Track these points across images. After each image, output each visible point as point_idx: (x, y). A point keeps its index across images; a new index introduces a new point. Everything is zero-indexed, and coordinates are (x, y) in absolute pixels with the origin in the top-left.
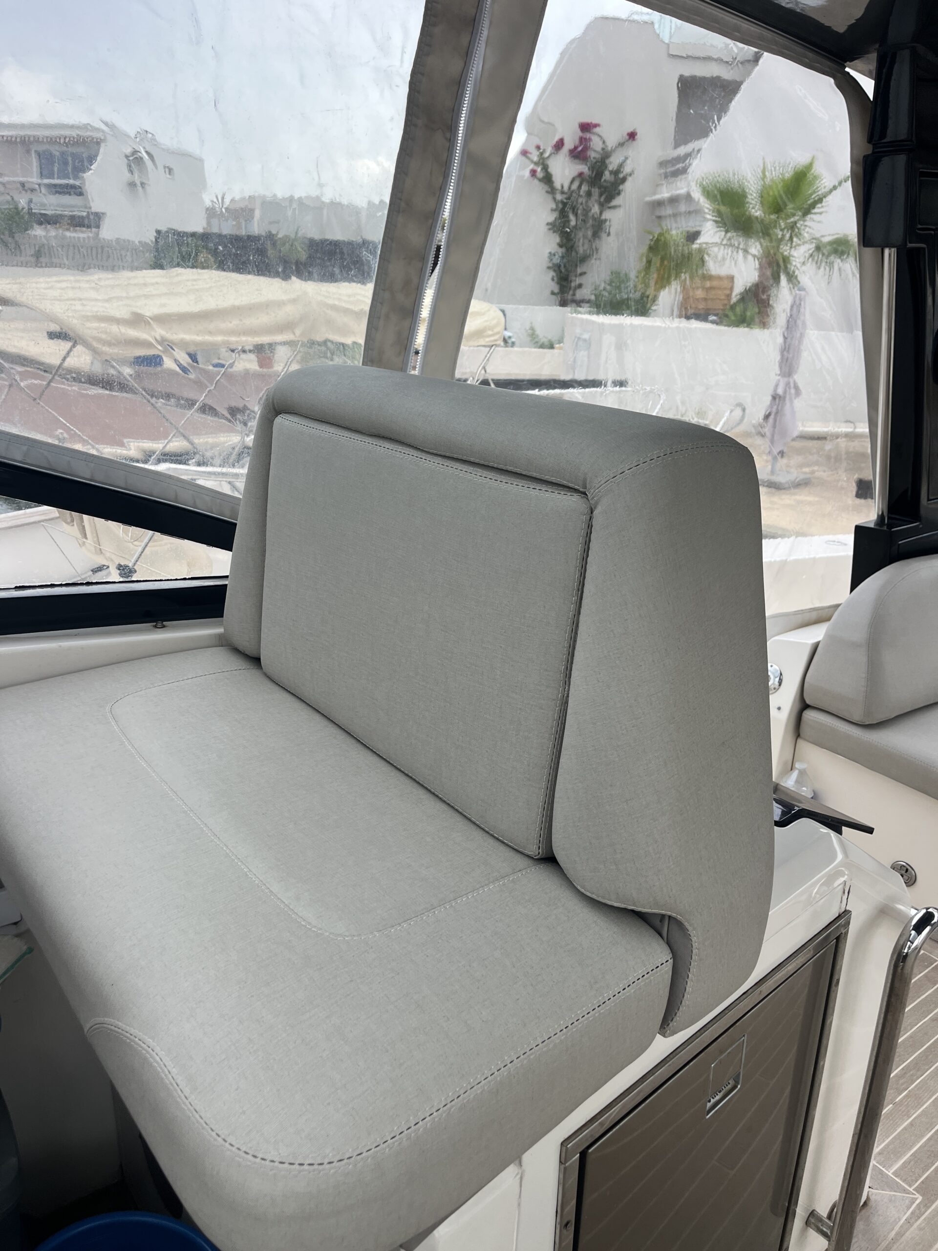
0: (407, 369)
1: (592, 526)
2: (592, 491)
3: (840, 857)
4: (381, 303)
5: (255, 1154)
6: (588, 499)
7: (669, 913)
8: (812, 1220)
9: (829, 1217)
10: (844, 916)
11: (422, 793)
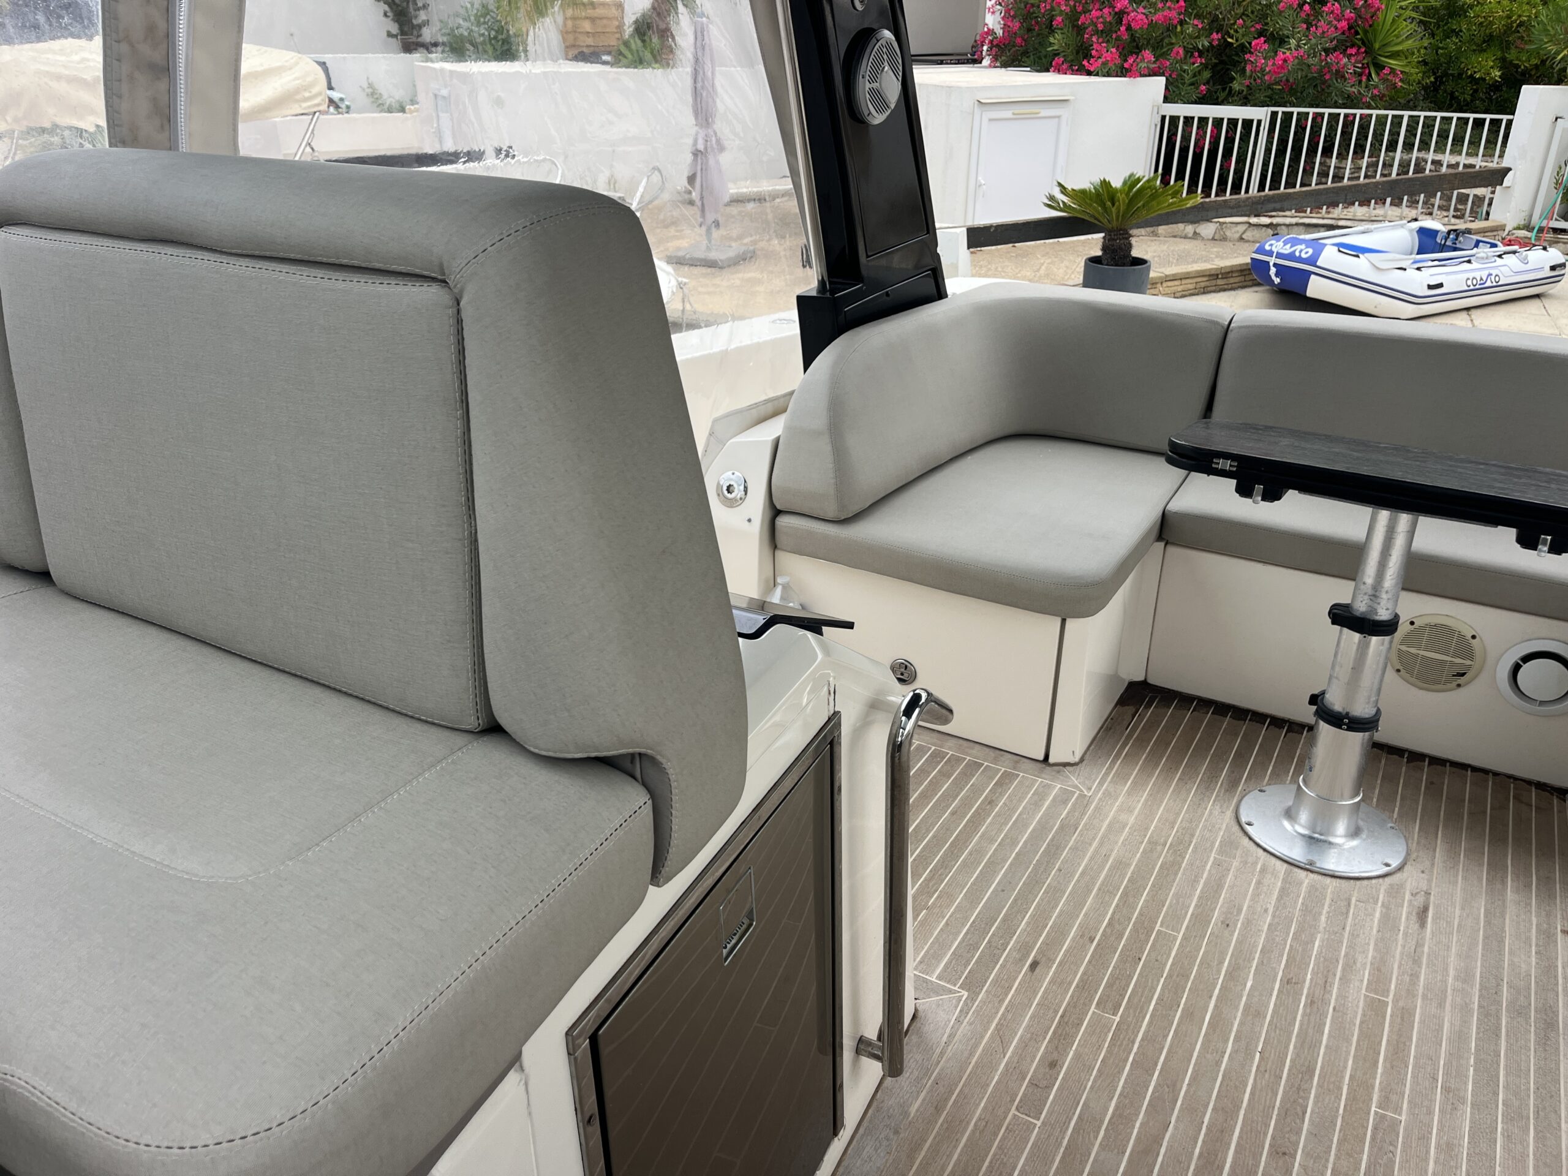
0: (178, 146)
1: (462, 320)
2: (453, 277)
3: (820, 656)
4: (118, 60)
5: (181, 1145)
6: (449, 288)
7: (637, 750)
8: (862, 1047)
9: (879, 1038)
10: (834, 721)
11: (317, 691)
